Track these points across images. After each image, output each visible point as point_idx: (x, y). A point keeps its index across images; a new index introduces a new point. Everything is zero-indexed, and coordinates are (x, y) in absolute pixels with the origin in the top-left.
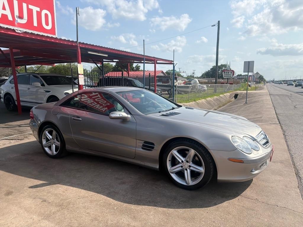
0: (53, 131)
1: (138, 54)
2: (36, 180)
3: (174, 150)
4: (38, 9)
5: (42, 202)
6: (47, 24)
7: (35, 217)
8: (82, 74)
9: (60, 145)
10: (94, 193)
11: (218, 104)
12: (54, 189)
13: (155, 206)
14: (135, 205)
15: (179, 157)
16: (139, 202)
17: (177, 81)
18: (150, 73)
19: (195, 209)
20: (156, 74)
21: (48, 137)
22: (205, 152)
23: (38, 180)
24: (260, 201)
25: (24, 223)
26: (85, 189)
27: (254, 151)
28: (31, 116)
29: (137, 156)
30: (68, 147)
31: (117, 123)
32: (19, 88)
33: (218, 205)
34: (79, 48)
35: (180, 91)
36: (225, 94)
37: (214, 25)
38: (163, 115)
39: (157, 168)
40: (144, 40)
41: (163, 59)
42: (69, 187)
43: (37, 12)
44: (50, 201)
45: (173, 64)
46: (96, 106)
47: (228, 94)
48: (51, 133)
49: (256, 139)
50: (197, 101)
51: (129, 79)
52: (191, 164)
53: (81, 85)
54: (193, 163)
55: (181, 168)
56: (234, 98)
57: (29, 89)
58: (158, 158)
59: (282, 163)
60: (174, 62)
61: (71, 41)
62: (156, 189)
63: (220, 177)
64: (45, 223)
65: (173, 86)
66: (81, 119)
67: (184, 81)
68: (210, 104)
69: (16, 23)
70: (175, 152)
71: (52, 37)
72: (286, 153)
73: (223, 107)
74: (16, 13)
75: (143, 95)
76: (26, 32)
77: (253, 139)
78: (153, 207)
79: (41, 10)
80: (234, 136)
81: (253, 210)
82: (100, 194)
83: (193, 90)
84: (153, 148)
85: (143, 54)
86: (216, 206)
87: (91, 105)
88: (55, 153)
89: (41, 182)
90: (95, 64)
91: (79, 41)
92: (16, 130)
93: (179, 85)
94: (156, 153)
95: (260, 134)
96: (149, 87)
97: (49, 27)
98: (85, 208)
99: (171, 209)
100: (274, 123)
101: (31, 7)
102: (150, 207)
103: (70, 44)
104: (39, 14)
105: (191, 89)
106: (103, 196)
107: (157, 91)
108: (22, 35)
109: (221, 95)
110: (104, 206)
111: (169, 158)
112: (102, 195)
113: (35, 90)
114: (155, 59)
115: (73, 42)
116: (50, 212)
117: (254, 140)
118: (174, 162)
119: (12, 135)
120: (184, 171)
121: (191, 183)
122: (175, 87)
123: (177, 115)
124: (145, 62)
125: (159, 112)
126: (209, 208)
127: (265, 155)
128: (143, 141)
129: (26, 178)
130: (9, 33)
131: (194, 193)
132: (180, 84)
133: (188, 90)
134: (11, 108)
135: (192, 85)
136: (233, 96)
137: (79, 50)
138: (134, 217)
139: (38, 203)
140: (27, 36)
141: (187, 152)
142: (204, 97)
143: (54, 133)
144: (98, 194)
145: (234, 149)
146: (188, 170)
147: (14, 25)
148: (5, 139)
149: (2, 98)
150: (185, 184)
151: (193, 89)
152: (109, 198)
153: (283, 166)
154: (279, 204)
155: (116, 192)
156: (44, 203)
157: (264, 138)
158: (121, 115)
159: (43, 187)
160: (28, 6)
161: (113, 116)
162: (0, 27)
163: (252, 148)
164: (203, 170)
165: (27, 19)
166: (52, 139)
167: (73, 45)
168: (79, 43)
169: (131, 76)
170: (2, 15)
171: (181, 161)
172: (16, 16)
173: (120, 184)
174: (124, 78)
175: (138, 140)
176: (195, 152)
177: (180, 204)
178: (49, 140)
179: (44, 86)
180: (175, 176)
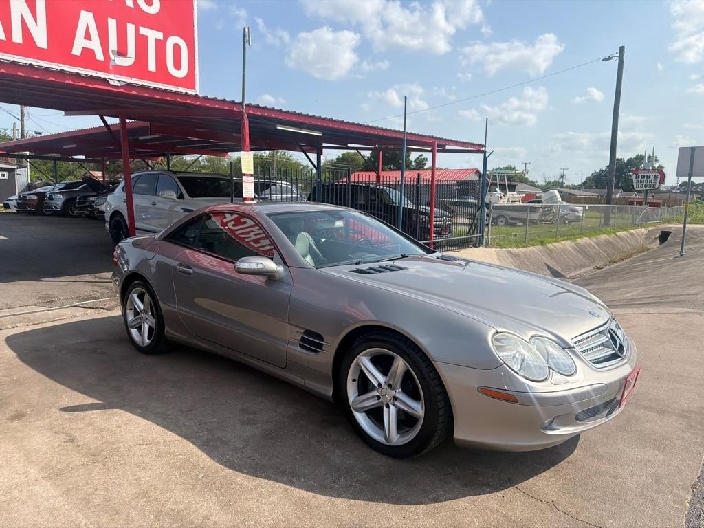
0: (145, 293)
3: (364, 355)
4: (160, 36)
5: (65, 442)
6: (178, 66)
7: (33, 472)
8: (252, 175)
9: (154, 325)
10: (178, 437)
11: (608, 254)
12: (105, 417)
13: (291, 483)
14: (247, 476)
15: (375, 376)
16: (258, 470)
17: (506, 193)
18: (419, 175)
19: (380, 504)
20: (436, 175)
21: (136, 306)
22: (427, 367)
23: (86, 397)
24: (561, 509)
26: (164, 427)
27: (555, 374)
29: (290, 363)
30: (169, 331)
31: (258, 280)
32: (134, 202)
33: (441, 504)
34: (246, 116)
35: (512, 219)
36: (633, 231)
37: (610, 58)
38: (358, 271)
39: (329, 397)
40: (406, 97)
41: (457, 142)
42: (136, 417)
43: (157, 40)
44: (82, 442)
45: (484, 152)
47: (643, 230)
48: (141, 298)
49: (572, 345)
50: (549, 245)
51: (378, 187)
52: (398, 393)
53: (247, 198)
54: (402, 390)
55: (376, 401)
56: (658, 242)
57: (154, 204)
58: (329, 371)
59: (683, 416)
60: (485, 146)
61: (230, 102)
62: (316, 444)
63: (459, 434)
65: (482, 206)
66: (191, 271)
67: (524, 195)
68: (585, 252)
69: (111, 68)
70: (364, 361)
71: (187, 93)
73: (622, 263)
74: (113, 44)
75: (339, 224)
76: (131, 83)
77: (563, 345)
79: (166, 37)
80: (501, 332)
82: (189, 440)
83: (547, 218)
84: (320, 346)
85: (402, 130)
86: (436, 505)
88: (147, 341)
89: (90, 400)
90: (302, 153)
91: (246, 102)
93: (511, 204)
94: (326, 357)
96: (417, 207)
97: (182, 73)
98: (138, 466)
99: (322, 497)
101: (143, 31)
102: (278, 485)
103: (226, 108)
104: (161, 45)
105: (542, 216)
106: (191, 445)
108: (122, 90)
109: (622, 234)
110: (179, 468)
111: (351, 374)
113: (166, 206)
114: (434, 140)
115: (233, 102)
116: (68, 465)
117: (564, 348)
118: (364, 385)
119: (95, 298)
120: (382, 409)
121: (396, 439)
122: (488, 208)
123: (393, 272)
124: (411, 147)
125: (357, 264)
126: (412, 508)
128: (303, 328)
129: (67, 389)
130: (96, 86)
132: (512, 202)
133: (536, 216)
135: (543, 205)
136: (657, 236)
137: (246, 122)
138: (229, 502)
139: (57, 444)
140: (134, 92)
142: (572, 237)
143: (147, 297)
145: (494, 365)
146: (391, 407)
147: (106, 70)
148: (78, 306)
149: (108, 222)
150: (381, 439)
151: (545, 216)
152: (200, 452)
153: (681, 426)
155: (223, 441)
156: (67, 446)
157: (605, 345)
158: (260, 266)
160: (137, 30)
161: (244, 267)
162: (78, 74)
163: (549, 367)
164: (421, 409)
165: (134, 57)
166: (144, 310)
167: (233, 111)
168: (247, 105)
169: (385, 180)
170: (84, 50)
171: (376, 384)
172: (112, 51)
173: (243, 423)
174: (352, 185)
175: (294, 327)
176: (406, 365)
177: (350, 486)
178: (138, 313)
179: (183, 198)
180: (364, 419)
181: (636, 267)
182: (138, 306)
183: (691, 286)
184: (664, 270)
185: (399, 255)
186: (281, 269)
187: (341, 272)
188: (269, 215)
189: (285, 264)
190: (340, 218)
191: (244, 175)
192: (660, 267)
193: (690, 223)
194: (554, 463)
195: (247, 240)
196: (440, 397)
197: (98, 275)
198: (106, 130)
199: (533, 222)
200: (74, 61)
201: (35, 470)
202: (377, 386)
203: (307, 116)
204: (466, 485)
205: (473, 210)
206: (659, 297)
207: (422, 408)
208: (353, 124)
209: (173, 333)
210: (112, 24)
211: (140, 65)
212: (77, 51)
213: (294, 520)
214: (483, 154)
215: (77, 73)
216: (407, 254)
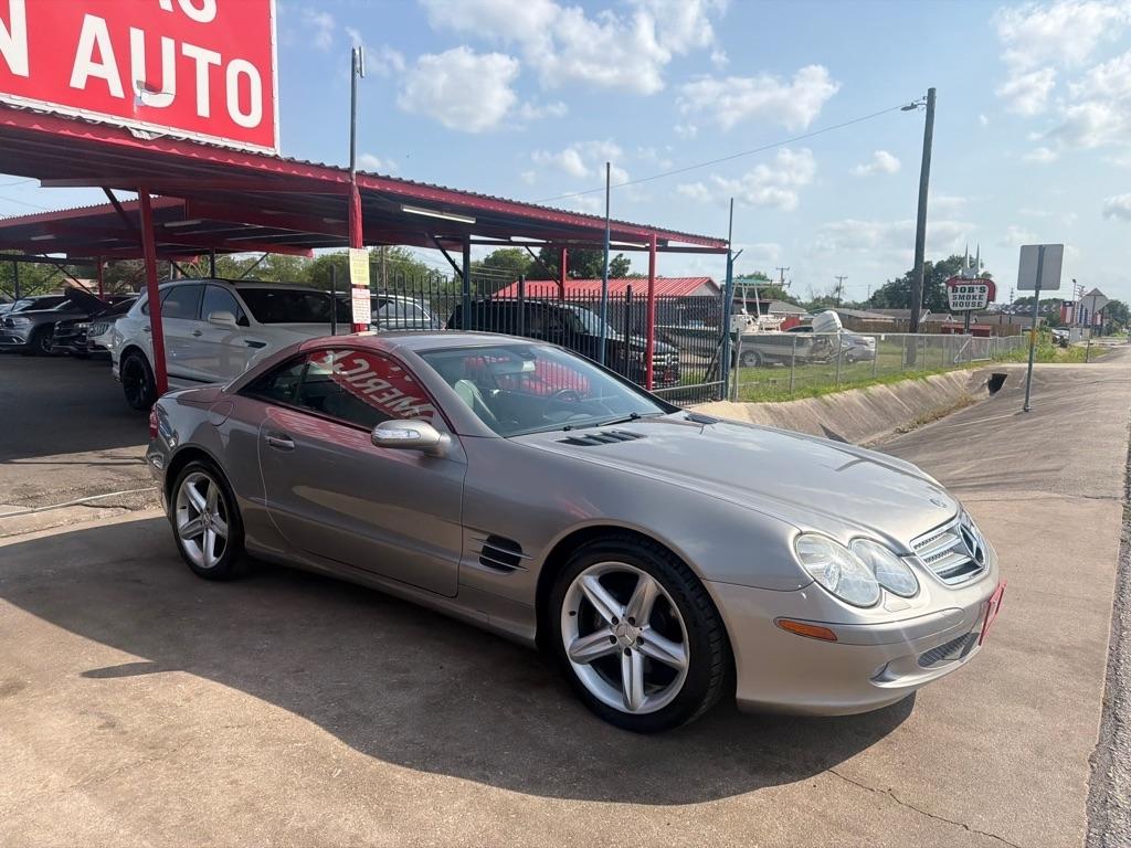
0: (208, 482)
3: (587, 574)
4: (216, 58)
5: (100, 727)
6: (245, 108)
7: (56, 778)
8: (366, 287)
9: (227, 534)
10: (289, 713)
11: (915, 410)
12: (161, 685)
13: (484, 779)
14: (413, 771)
15: (607, 605)
16: (426, 760)
17: (756, 317)
18: (629, 287)
19: (627, 805)
20: (655, 288)
21: (193, 503)
22: (692, 589)
23: (124, 653)
24: (901, 799)
26: (262, 697)
27: (889, 595)
28: (152, 426)
29: (462, 589)
30: (250, 539)
32: (165, 331)
33: (721, 801)
34: (357, 191)
35: (766, 355)
36: (949, 374)
37: (913, 106)
38: (570, 441)
39: (530, 641)
40: (608, 164)
41: (687, 235)
42: (214, 683)
43: (211, 66)
44: (129, 727)
45: (728, 252)
47: (965, 373)
48: (203, 488)
49: (911, 550)
50: (827, 397)
51: (561, 306)
52: (645, 631)
53: (359, 324)
54: (652, 626)
55: (608, 646)
56: (987, 391)
57: (198, 334)
58: (532, 602)
59: (1064, 655)
60: (729, 243)
61: (330, 168)
62: (513, 716)
63: (741, 694)
65: (725, 336)
66: (291, 444)
67: (784, 319)
68: (880, 407)
69: (135, 109)
70: (590, 583)
71: (261, 153)
72: (1097, 617)
73: (936, 423)
74: (139, 72)
75: (529, 366)
76: (168, 136)
77: (898, 552)
78: (473, 783)
79: (226, 61)
80: (806, 533)
81: (857, 832)
83: (820, 354)
84: (516, 561)
85: (603, 215)
86: (715, 803)
88: (213, 559)
89: (131, 659)
90: (439, 251)
91: (357, 168)
92: (128, 473)
93: (765, 333)
94: (525, 579)
96: (627, 338)
97: (252, 120)
98: (230, 762)
101: (189, 50)
102: (463, 782)
103: (324, 177)
104: (217, 75)
105: (812, 351)
106: (312, 725)
107: (655, 354)
108: (154, 147)
109: (934, 378)
110: (299, 762)
111: (568, 604)
112: (311, 723)
113: (218, 338)
114: (652, 232)
115: (335, 169)
116: (112, 764)
117: (899, 556)
118: (589, 620)
119: (110, 491)
120: (620, 658)
121: (642, 703)
122: (734, 339)
123: (624, 442)
124: (613, 243)
125: (565, 429)
126: (679, 809)
127: (939, 616)
128: (487, 533)
129: (89, 642)
130: (110, 140)
132: (767, 329)
133: (803, 352)
135: (814, 334)
136: (986, 381)
137: (358, 201)
138: (389, 812)
139: (87, 732)
140: (174, 151)
142: (860, 383)
143: (213, 488)
144: (300, 718)
145: (800, 583)
146: (634, 653)
147: (128, 114)
148: (81, 504)
149: (117, 364)
150: (618, 705)
151: (817, 351)
152: (329, 736)
153: (1060, 669)
154: (979, 819)
155: (364, 716)
156: (104, 734)
157: (955, 550)
158: (413, 435)
159: (129, 677)
160: (178, 49)
161: (386, 437)
162: (80, 120)
163: (881, 586)
164: (684, 656)
165: (174, 93)
166: (208, 509)
167: (336, 183)
168: (357, 174)
169: (572, 295)
170: (91, 79)
171: (609, 619)
172: (138, 82)
173: (391, 688)
174: (526, 304)
175: (470, 531)
176: (658, 588)
177: (578, 779)
178: (197, 515)
179: (248, 325)
180: (589, 674)
181: (959, 429)
182: (197, 502)
183: (1046, 457)
184: (1002, 433)
185: (628, 416)
186: (446, 439)
187: (544, 442)
188: (421, 353)
189: (453, 431)
190: (531, 357)
191: (355, 286)
192: (996, 430)
193: (1037, 362)
194: (883, 733)
195: (365, 392)
196: (714, 636)
197: (108, 452)
198: (114, 210)
199: (800, 362)
200: (74, 97)
201: (58, 773)
203: (454, 192)
204: (754, 771)
205: (711, 344)
206: (1001, 475)
207: (686, 654)
208: (526, 206)
209: (260, 544)
210: (137, 37)
211: (183, 109)
212: (78, 81)
213: (497, 836)
214: (726, 255)
215: (79, 118)
216: (639, 414)
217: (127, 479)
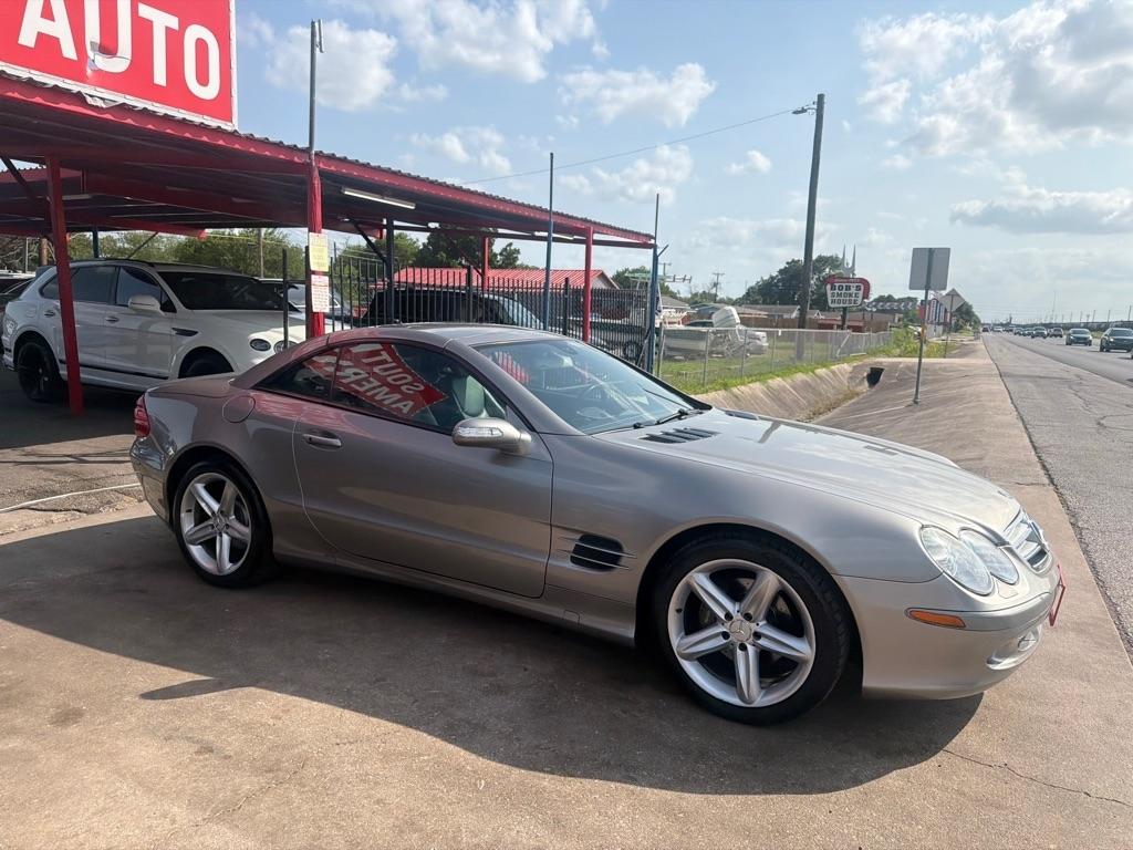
0: (223, 483)
1: (529, 207)
2: (166, 669)
3: (700, 571)
4: (173, 22)
5: (198, 752)
6: (203, 79)
7: (179, 811)
8: (325, 274)
9: (249, 539)
10: (395, 726)
11: (808, 402)
12: (238, 703)
13: (633, 781)
14: (557, 777)
15: (716, 600)
16: (566, 765)
17: (660, 311)
18: (567, 279)
20: (591, 281)
21: (203, 505)
22: (820, 584)
23: (173, 670)
24: (1019, 772)
25: (137, 831)
26: (356, 710)
27: (1000, 583)
28: (137, 421)
29: (549, 589)
30: (283, 545)
31: (479, 461)
32: (77, 316)
34: (316, 173)
36: (833, 367)
37: (803, 111)
38: (652, 438)
39: (629, 638)
40: (552, 154)
41: (619, 229)
42: (294, 698)
43: (169, 30)
44: (229, 751)
45: (654, 247)
46: (372, 392)
47: (846, 367)
48: (215, 490)
49: (1007, 539)
50: (735, 390)
52: (762, 626)
53: (317, 313)
54: (768, 621)
55: (721, 641)
56: (866, 384)
57: (114, 320)
58: (633, 600)
60: (655, 239)
61: (289, 147)
62: (624, 715)
63: (869, 682)
64: (219, 835)
65: (651, 331)
66: (337, 442)
67: (685, 314)
68: (780, 400)
69: (89, 72)
70: (700, 580)
71: (219, 127)
74: (93, 32)
75: (567, 361)
76: (124, 104)
77: (996, 541)
78: (623, 785)
79: (184, 25)
80: (928, 526)
81: (999, 807)
82: (417, 729)
83: (719, 348)
84: (616, 560)
85: (546, 206)
87: (358, 388)
88: (228, 567)
89: (186, 677)
90: (360, 236)
91: (316, 149)
92: (65, 473)
94: (625, 579)
95: (1018, 520)
96: (565, 331)
97: (210, 92)
98: (364, 781)
100: (1030, 480)
101: (145, 11)
102: (613, 785)
103: (282, 157)
104: (175, 40)
105: (712, 345)
106: (430, 739)
108: (108, 116)
109: (821, 371)
110: (436, 776)
111: (676, 600)
112: (425, 735)
113: (134, 323)
114: (588, 225)
115: (294, 148)
116: (235, 792)
117: (996, 545)
118: (696, 616)
119: (54, 493)
120: (733, 653)
121: (761, 699)
122: (658, 335)
123: (705, 439)
124: (555, 235)
125: (636, 427)
126: (834, 796)
127: (1038, 600)
128: (580, 532)
129: (128, 660)
130: (62, 106)
131: (772, 737)
132: (669, 323)
133: (702, 346)
134: (42, 388)
135: (714, 329)
136: (865, 374)
137: (317, 182)
138: (557, 821)
139: (186, 758)
140: (129, 121)
141: (745, 582)
142: (760, 376)
143: (230, 490)
144: (411, 730)
145: (932, 574)
146: (750, 648)
147: (79, 77)
148: (28, 508)
149: (10, 351)
150: (736, 701)
151: (718, 345)
152: (451, 747)
153: (1086, 644)
154: (1094, 786)
155: (475, 724)
156: (206, 759)
157: (1029, 539)
158: (496, 433)
159: (197, 697)
160: (134, 10)
161: (469, 436)
162: (31, 82)
163: (992, 574)
164: (809, 651)
165: (129, 56)
166: (221, 512)
167: (293, 162)
168: (316, 154)
170: (41, 37)
171: (722, 615)
172: (91, 43)
173: (486, 692)
175: (560, 530)
176: (781, 583)
177: (722, 775)
178: (207, 517)
179: (174, 310)
180: (698, 671)
182: (207, 504)
185: (675, 412)
186: (527, 437)
188: (478, 348)
189: (531, 429)
191: (314, 273)
196: (842, 628)
197: (28, 449)
199: (699, 355)
200: (24, 56)
201: (179, 806)
202: (723, 617)
207: (811, 645)
211: (138, 74)
212: (27, 38)
214: (652, 251)
215: (30, 79)
217: (69, 479)
